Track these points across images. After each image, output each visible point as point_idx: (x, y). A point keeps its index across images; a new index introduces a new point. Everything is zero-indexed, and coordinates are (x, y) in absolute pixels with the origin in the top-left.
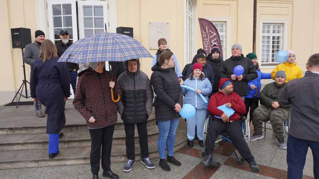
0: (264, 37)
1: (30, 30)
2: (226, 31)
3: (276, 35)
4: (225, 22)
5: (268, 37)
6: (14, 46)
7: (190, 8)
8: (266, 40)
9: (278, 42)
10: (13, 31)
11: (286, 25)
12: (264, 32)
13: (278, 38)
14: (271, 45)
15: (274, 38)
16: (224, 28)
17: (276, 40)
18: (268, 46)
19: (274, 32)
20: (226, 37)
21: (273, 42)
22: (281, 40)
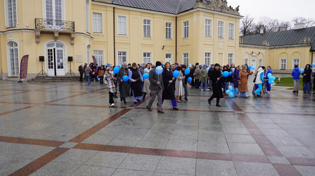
0: (119, 57)
1: (44, 57)
2: (103, 54)
3: (124, 56)
4: (103, 51)
5: (121, 57)
6: (40, 61)
7: (88, 49)
8: (120, 58)
9: (125, 59)
10: (40, 57)
11: (127, 52)
12: (119, 55)
13: (125, 57)
14: (122, 60)
15: (123, 57)
16: (102, 53)
17: (124, 58)
18: (121, 60)
19: (123, 55)
20: (103, 56)
21: (123, 59)
22: (126, 58)
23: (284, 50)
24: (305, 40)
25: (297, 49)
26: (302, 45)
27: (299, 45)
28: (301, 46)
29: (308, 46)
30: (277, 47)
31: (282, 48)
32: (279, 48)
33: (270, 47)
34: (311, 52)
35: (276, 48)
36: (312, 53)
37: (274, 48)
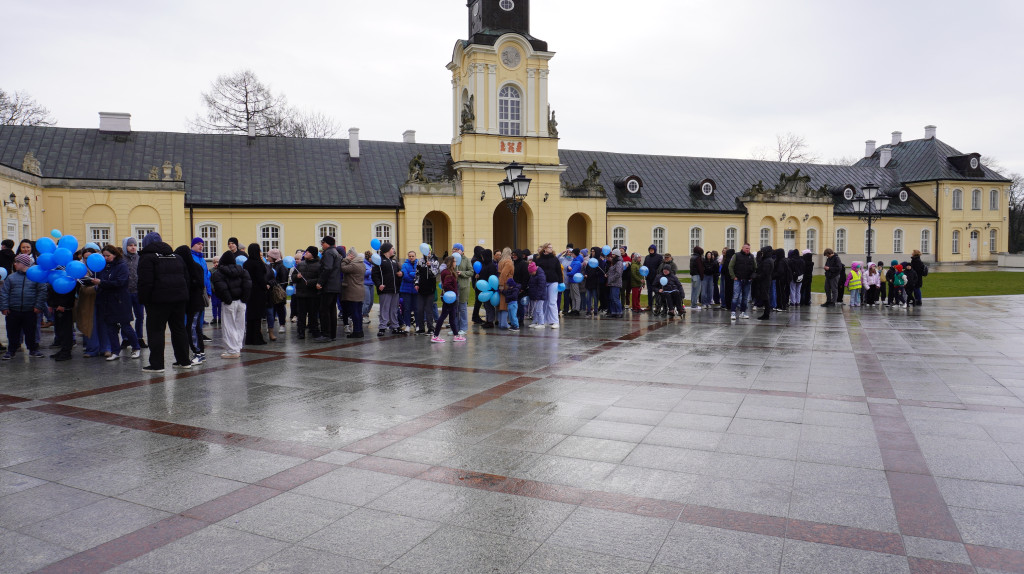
23: (100, 196)
24: (167, 172)
25: (145, 198)
26: (160, 185)
27: (153, 185)
28: (159, 189)
29: (178, 189)
30: (72, 183)
31: (92, 187)
32: (84, 187)
33: (46, 181)
34: (188, 210)
35: (71, 187)
36: (191, 212)
37: (60, 186)
